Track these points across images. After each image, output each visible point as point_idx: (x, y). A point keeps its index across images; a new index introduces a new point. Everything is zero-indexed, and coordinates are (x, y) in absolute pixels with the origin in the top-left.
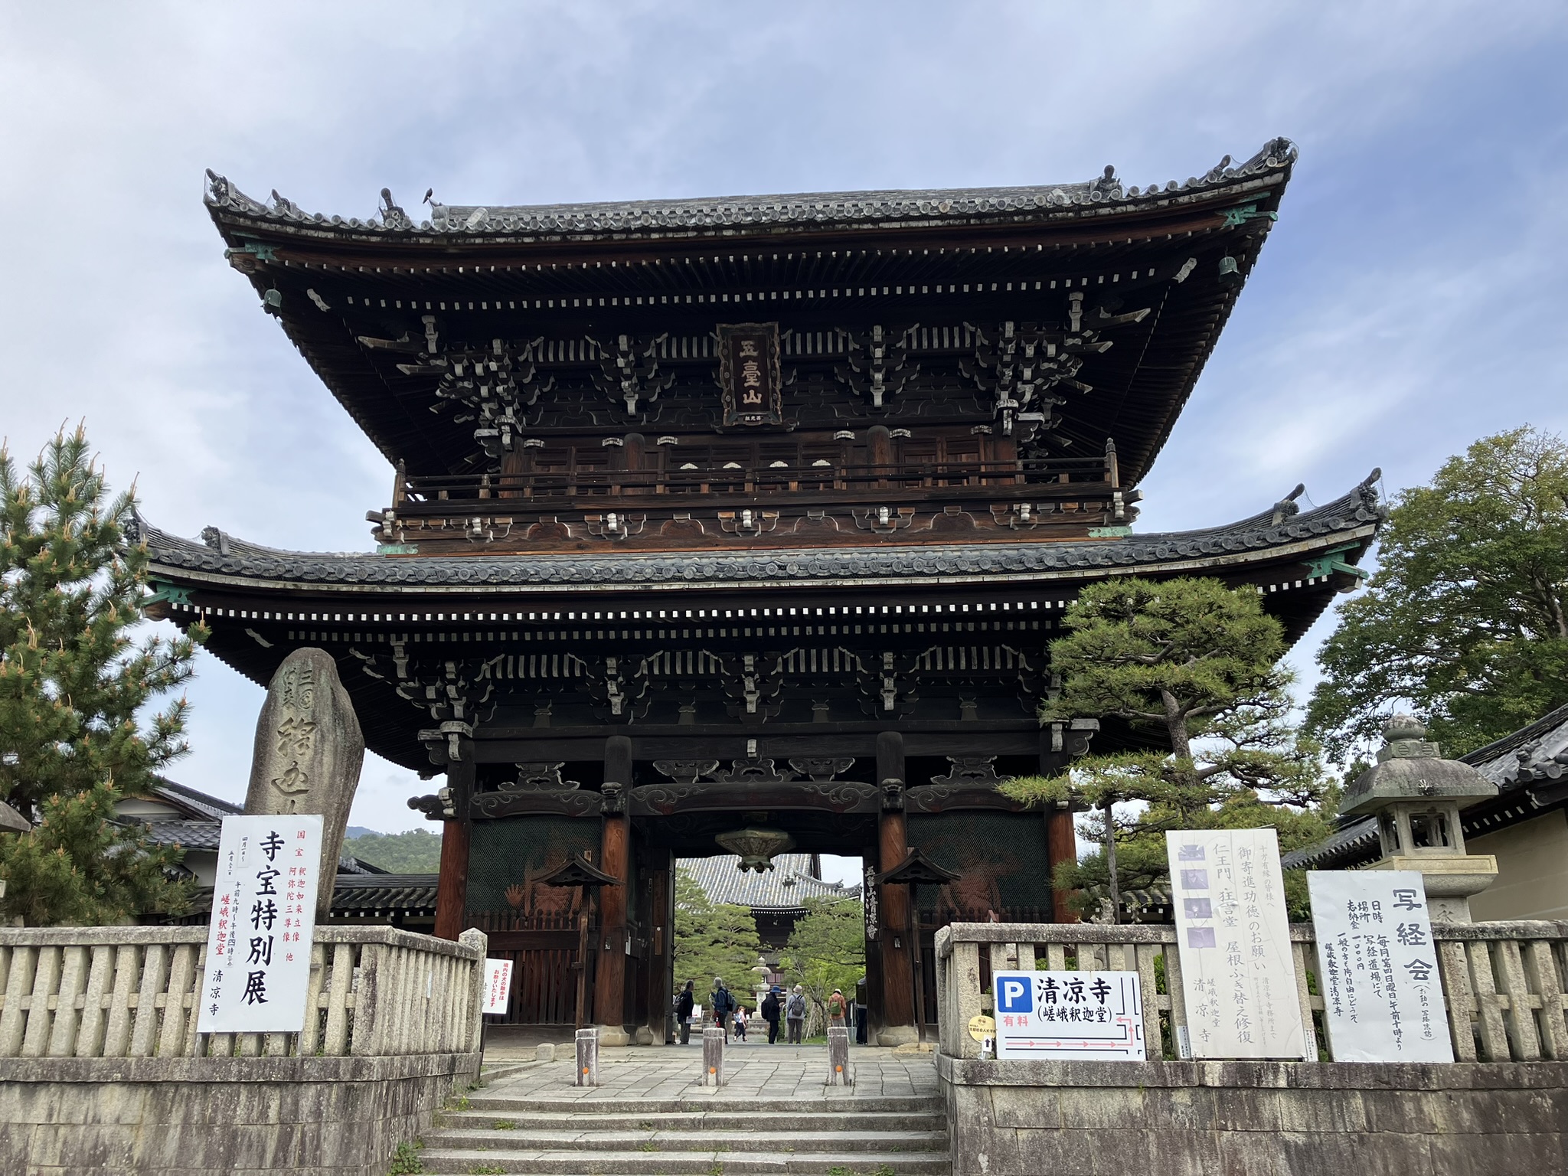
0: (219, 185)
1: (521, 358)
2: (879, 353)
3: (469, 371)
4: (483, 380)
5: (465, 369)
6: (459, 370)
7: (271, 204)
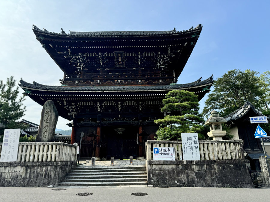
0: (35, 27)
1: (84, 56)
2: (139, 56)
3: (76, 58)
4: (78, 59)
5: (75, 57)
6: (74, 58)
7: (43, 30)
